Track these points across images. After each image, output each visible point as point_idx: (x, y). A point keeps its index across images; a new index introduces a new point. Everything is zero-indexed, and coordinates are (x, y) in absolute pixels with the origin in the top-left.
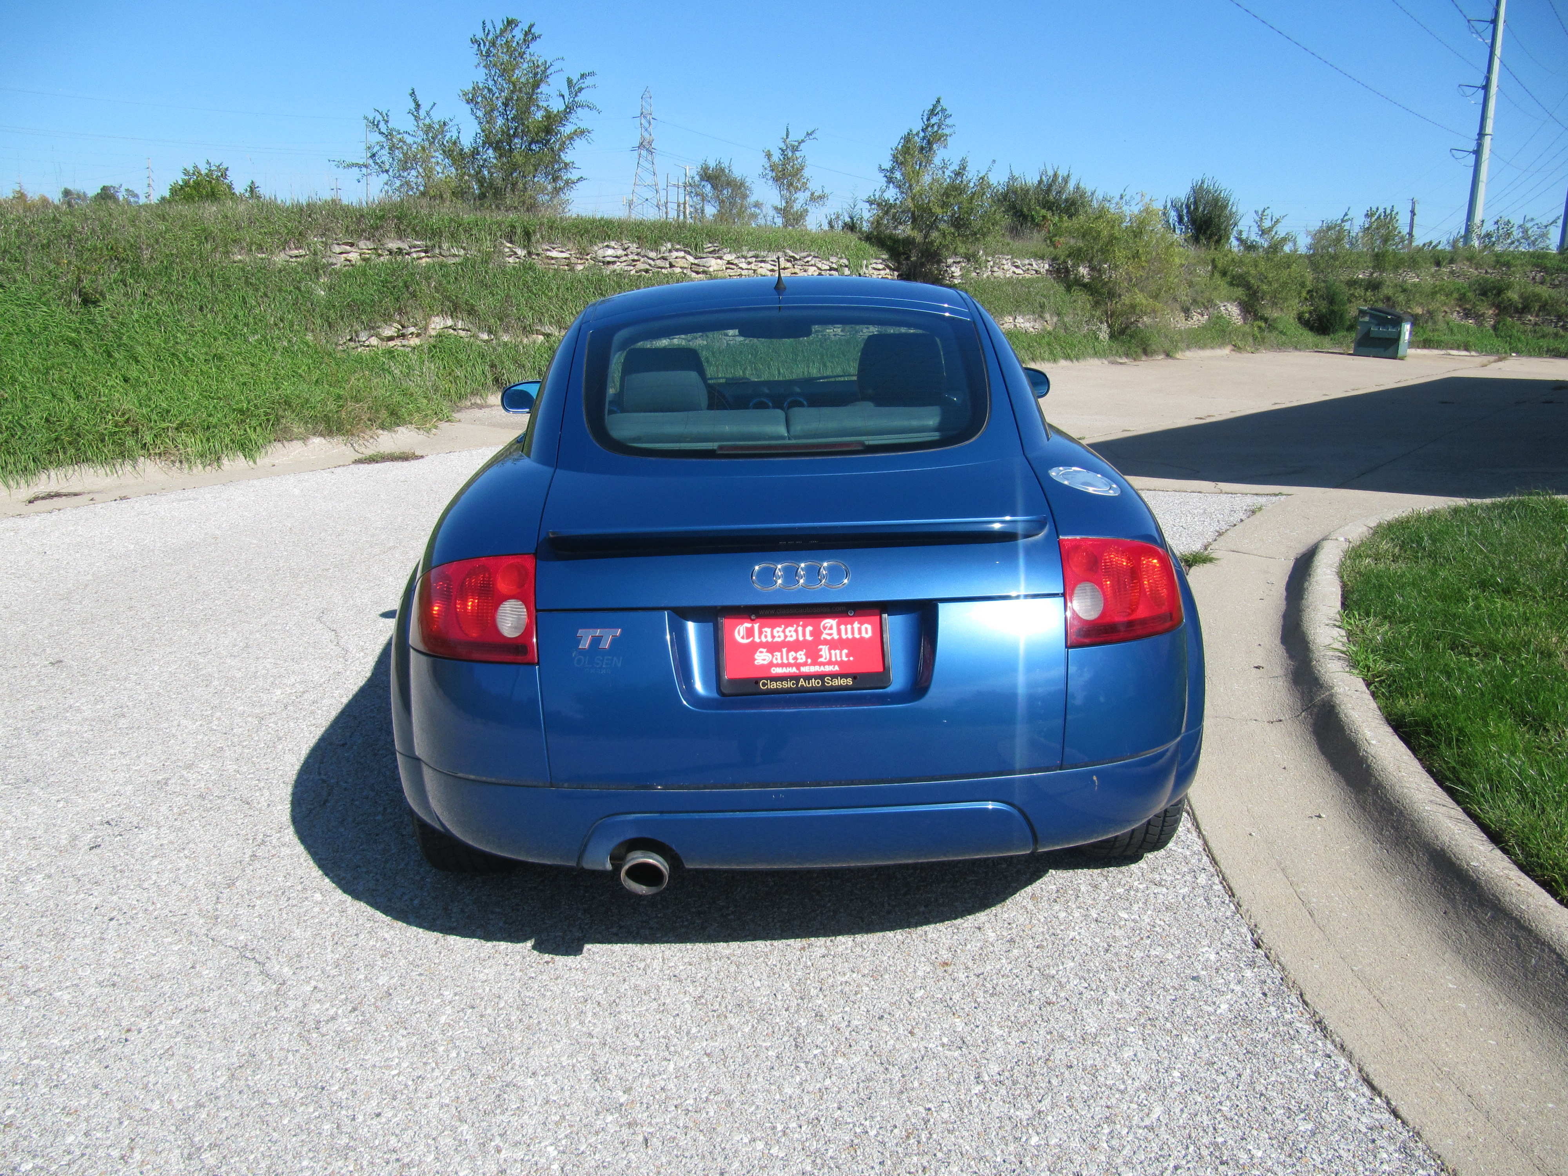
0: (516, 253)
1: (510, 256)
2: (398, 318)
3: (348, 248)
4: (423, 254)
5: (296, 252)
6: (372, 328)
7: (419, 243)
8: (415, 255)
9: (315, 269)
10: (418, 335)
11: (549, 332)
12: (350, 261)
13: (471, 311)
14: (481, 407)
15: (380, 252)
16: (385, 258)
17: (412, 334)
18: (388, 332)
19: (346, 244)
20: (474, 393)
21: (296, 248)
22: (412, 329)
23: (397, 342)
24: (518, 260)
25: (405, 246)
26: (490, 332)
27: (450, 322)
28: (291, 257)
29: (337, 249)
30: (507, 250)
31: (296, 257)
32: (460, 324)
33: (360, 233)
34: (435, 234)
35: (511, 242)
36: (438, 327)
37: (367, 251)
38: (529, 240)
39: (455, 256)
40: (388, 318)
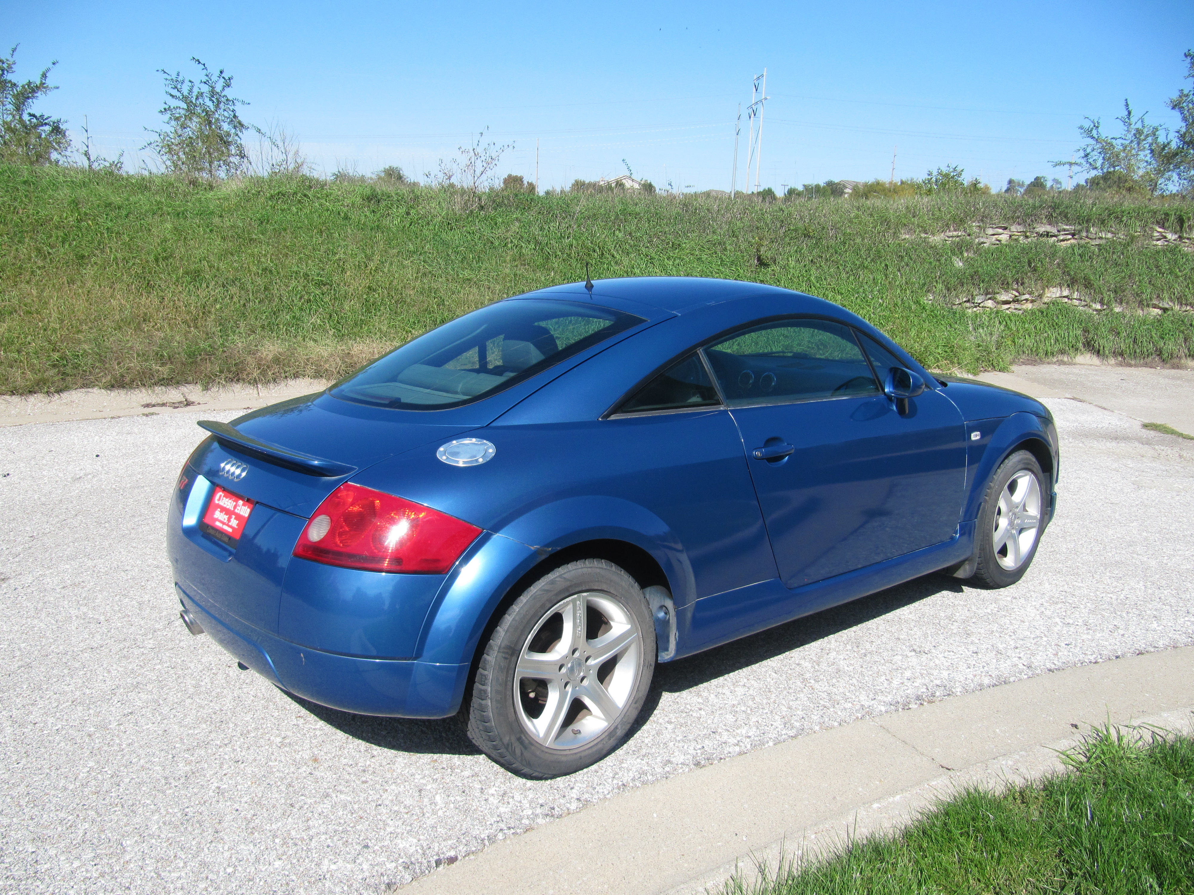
0: (1165, 237)
1: (1158, 240)
2: (1015, 287)
3: (1000, 231)
4: (1070, 237)
5: (955, 233)
6: (989, 294)
7: (1068, 227)
8: (1061, 238)
9: (959, 248)
10: (1032, 301)
11: (1167, 306)
12: (999, 241)
13: (1088, 284)
14: (1064, 363)
15: (1028, 234)
16: (1033, 239)
17: (1027, 300)
18: (1004, 297)
19: (1000, 228)
20: (1062, 352)
21: (955, 230)
22: (1027, 296)
23: (1012, 306)
24: (1166, 243)
25: (1054, 231)
26: (1102, 302)
27: (1066, 293)
28: (949, 237)
29: (990, 231)
30: (1156, 234)
31: (952, 237)
32: (1076, 295)
33: (1014, 219)
34: (1086, 221)
35: (1163, 227)
36: (1054, 296)
37: (1017, 234)
38: (1181, 227)
39: (1101, 238)
40: (1006, 286)
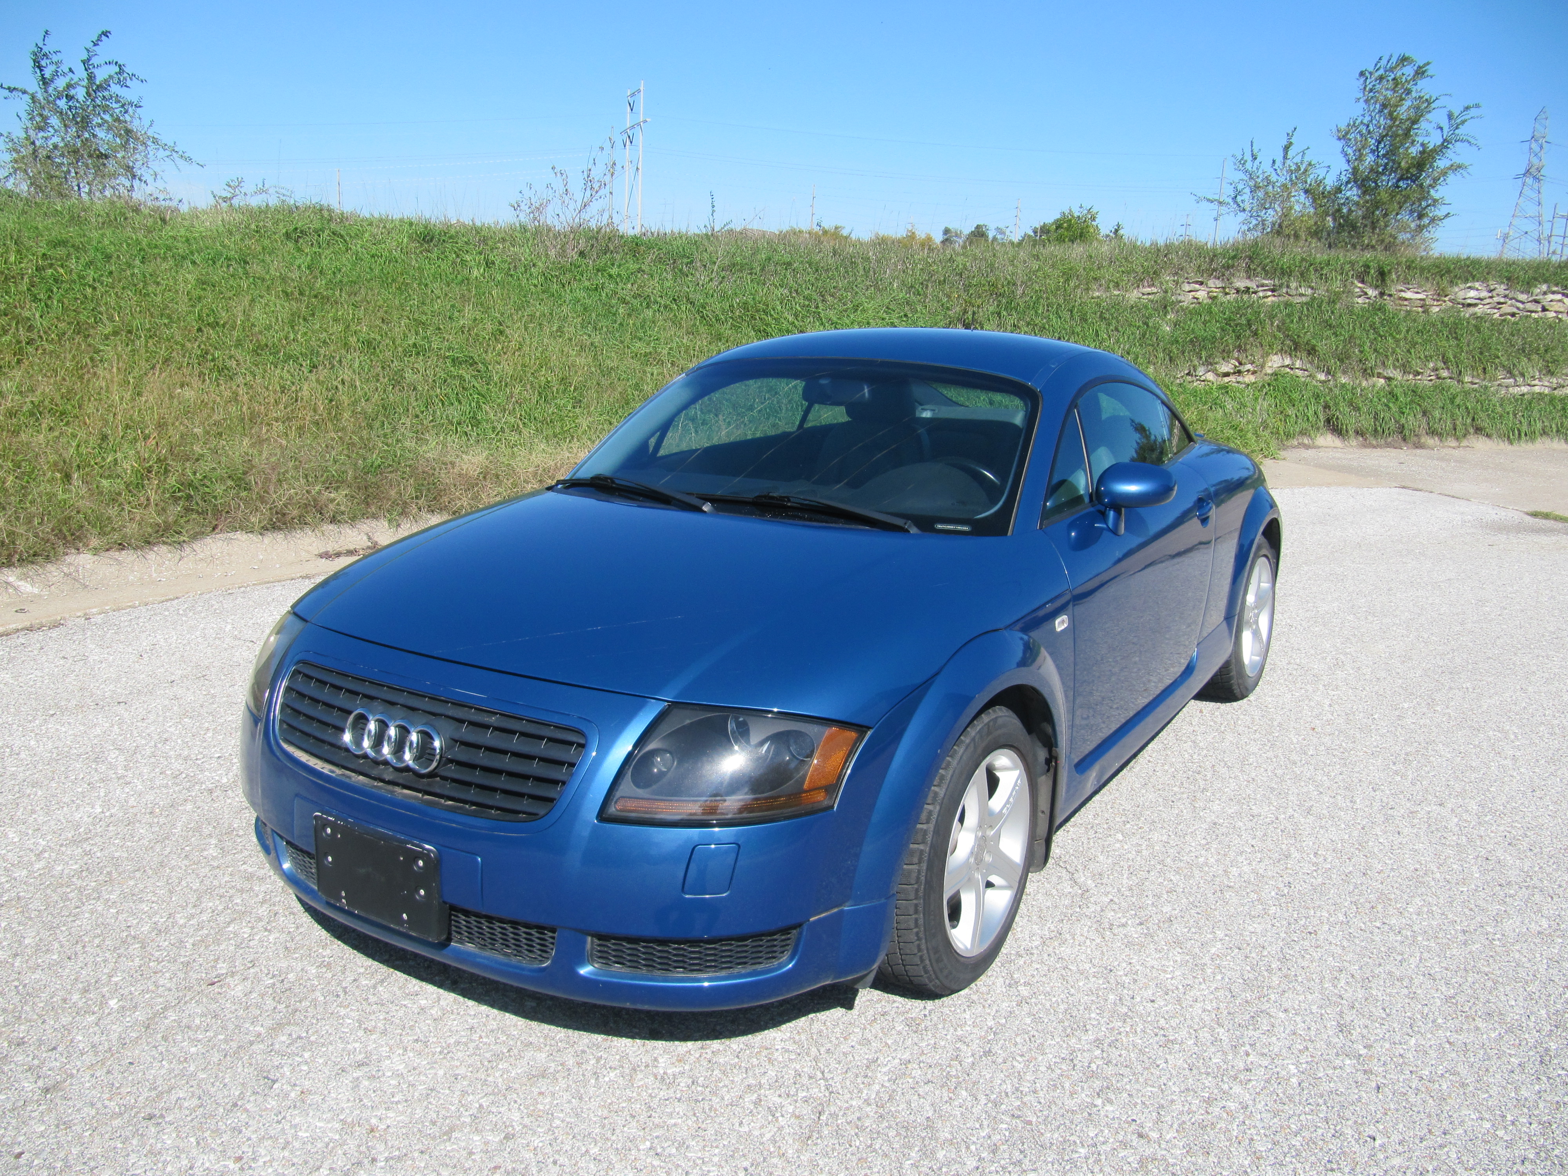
0: (1366, 294)
1: (1360, 296)
2: (1236, 355)
3: (1197, 286)
4: (1270, 293)
5: (1148, 290)
6: (1209, 363)
7: (1266, 282)
8: (1261, 294)
9: (1164, 306)
10: (1254, 373)
11: (1391, 375)
12: (1197, 299)
13: (1312, 351)
14: (1307, 447)
15: (1227, 290)
16: (1232, 296)
17: (1248, 371)
18: (1225, 368)
19: (1196, 282)
20: (1303, 433)
21: (1149, 286)
22: (1249, 367)
23: (1232, 378)
24: (1367, 301)
25: (1252, 285)
26: (1328, 373)
27: (1288, 361)
28: (1143, 294)
29: (1187, 287)
30: (1358, 290)
31: (1149, 294)
32: (1298, 364)
33: (1211, 272)
34: (1285, 273)
35: (1363, 282)
36: (1275, 366)
37: (1215, 290)
38: (1383, 280)
39: (1301, 295)
40: (1226, 355)
